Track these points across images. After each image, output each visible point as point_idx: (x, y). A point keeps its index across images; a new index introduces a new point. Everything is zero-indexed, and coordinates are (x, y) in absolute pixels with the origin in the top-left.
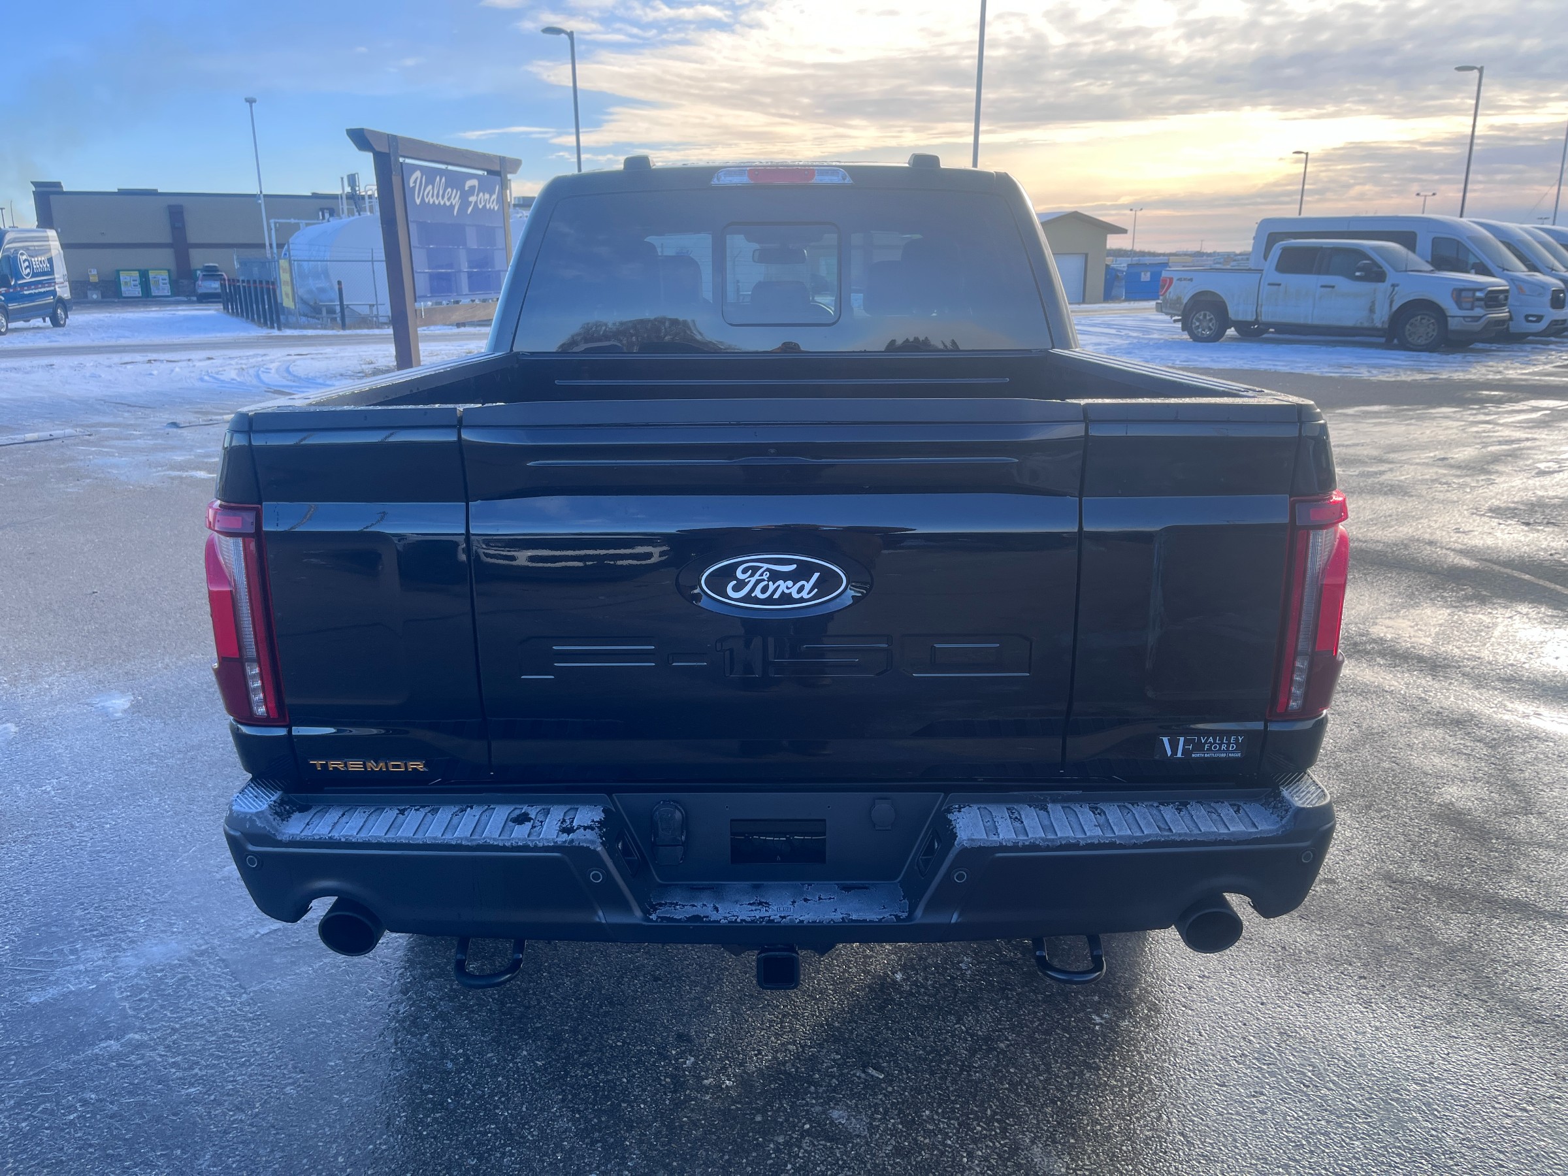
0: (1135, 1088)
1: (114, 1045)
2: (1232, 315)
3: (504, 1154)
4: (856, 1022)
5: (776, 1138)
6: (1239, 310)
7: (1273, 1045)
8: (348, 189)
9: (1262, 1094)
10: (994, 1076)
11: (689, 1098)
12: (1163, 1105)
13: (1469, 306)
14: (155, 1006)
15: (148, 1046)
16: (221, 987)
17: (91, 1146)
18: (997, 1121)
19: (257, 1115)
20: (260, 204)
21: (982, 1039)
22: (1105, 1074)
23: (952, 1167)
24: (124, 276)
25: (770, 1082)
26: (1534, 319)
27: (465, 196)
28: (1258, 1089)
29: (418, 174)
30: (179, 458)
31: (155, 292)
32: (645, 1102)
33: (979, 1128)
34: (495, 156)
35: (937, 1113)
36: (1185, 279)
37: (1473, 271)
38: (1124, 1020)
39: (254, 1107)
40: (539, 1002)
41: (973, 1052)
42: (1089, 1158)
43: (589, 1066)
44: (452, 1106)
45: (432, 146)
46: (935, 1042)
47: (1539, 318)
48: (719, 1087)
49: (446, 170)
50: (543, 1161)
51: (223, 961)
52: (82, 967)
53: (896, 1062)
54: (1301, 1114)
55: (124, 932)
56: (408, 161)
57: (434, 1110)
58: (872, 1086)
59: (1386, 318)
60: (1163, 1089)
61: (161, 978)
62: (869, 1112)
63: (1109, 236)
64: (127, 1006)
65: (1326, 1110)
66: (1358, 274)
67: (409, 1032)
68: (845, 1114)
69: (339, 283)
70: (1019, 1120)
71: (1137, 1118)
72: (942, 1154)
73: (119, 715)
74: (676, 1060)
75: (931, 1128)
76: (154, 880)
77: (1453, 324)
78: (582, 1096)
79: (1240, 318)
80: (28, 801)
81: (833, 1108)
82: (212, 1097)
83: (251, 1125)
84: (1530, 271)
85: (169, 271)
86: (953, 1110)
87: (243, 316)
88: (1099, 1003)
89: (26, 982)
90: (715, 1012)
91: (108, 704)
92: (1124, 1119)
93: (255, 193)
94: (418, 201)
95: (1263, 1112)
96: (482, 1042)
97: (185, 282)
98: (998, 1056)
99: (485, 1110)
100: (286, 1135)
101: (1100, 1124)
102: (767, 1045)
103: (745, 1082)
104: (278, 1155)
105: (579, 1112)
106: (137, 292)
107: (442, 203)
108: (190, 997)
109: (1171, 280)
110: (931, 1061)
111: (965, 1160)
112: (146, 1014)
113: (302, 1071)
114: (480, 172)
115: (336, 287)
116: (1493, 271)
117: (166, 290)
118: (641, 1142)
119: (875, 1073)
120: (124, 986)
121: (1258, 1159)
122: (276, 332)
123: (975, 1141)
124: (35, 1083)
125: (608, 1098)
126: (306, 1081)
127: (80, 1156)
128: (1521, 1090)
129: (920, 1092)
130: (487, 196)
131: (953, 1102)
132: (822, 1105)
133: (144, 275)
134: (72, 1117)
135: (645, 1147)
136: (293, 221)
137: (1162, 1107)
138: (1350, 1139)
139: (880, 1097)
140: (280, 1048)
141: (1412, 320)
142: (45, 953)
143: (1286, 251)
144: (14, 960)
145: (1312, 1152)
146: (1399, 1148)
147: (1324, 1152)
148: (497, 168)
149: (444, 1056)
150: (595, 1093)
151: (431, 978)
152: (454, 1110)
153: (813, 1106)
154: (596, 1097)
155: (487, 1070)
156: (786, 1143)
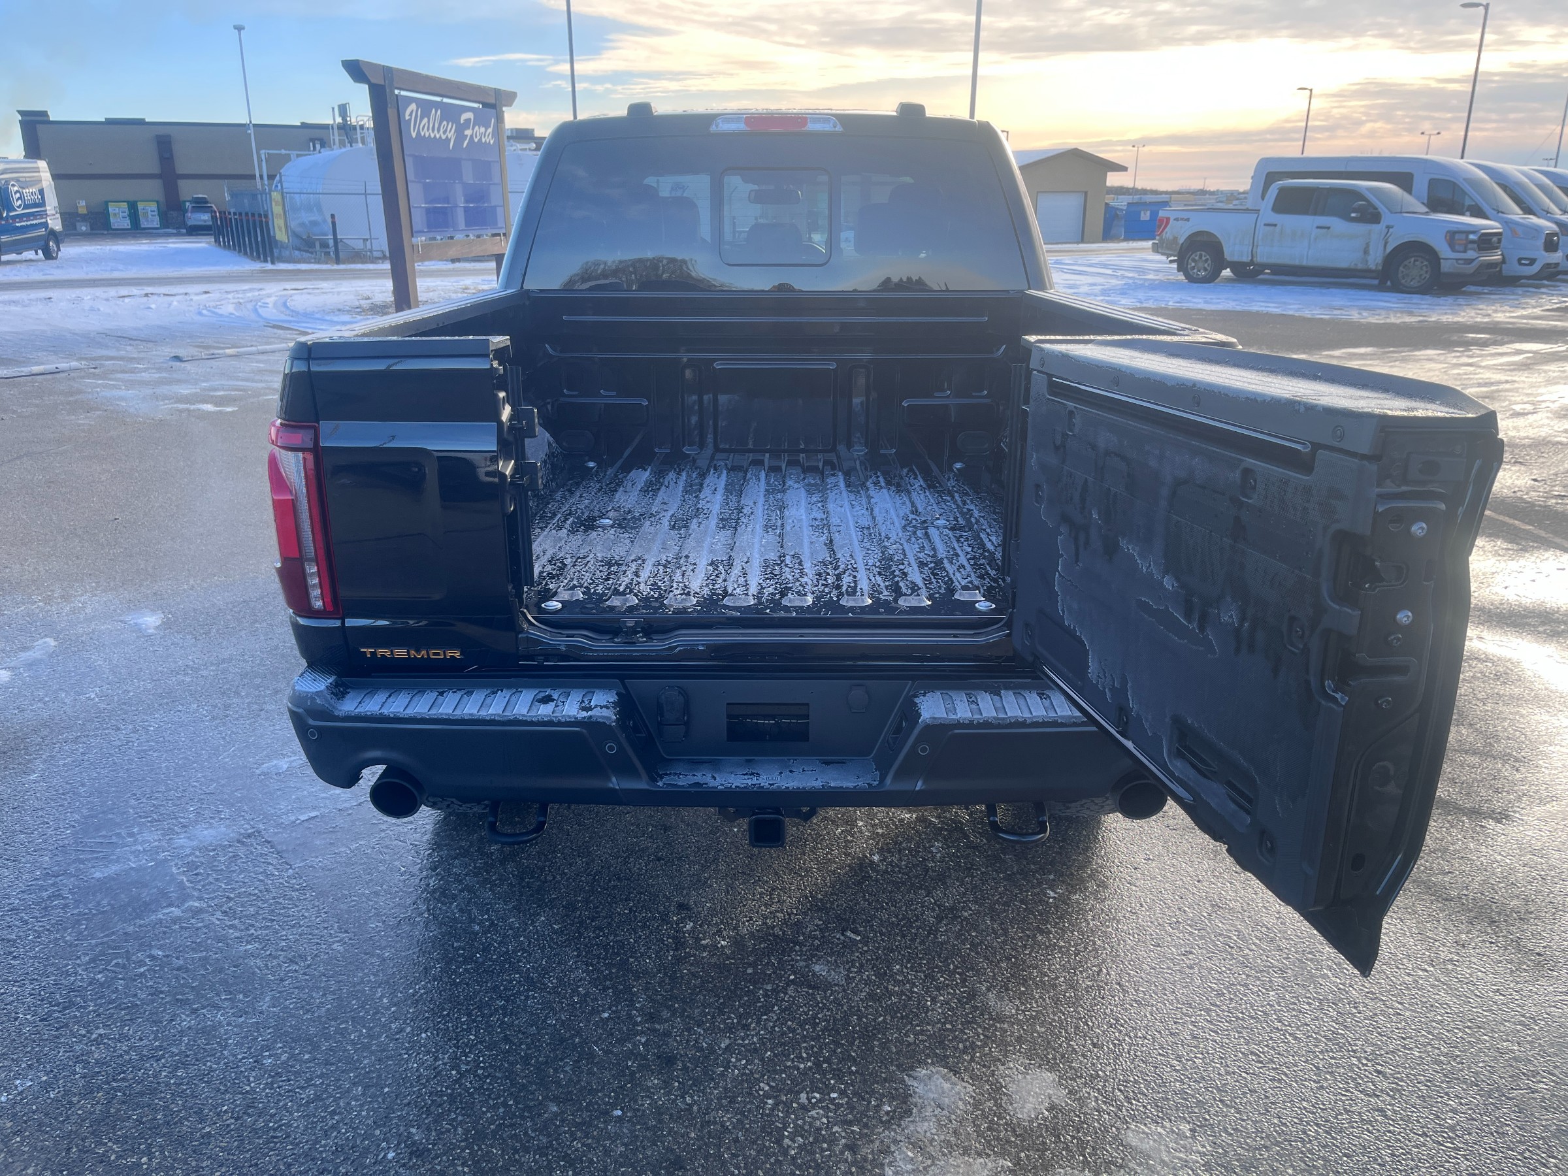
0: (1081, 948)
1: (176, 911)
2: (1228, 256)
3: (527, 997)
4: (837, 895)
5: (765, 987)
6: (1234, 251)
7: (1205, 914)
8: (339, 120)
9: (1191, 953)
10: (957, 938)
11: (689, 955)
12: (1104, 961)
13: (1462, 249)
14: (211, 879)
15: (207, 912)
16: (269, 863)
17: (162, 992)
18: (958, 973)
19: (309, 966)
20: (250, 134)
21: (948, 909)
22: (1055, 937)
23: (918, 1009)
24: (112, 208)
25: (760, 943)
26: (1527, 262)
27: (460, 129)
28: (1188, 949)
29: (413, 106)
30: (185, 390)
31: (144, 224)
32: (649, 958)
33: (942, 979)
34: (490, 89)
35: (906, 967)
36: (1182, 219)
37: (1468, 213)
38: (1075, 894)
39: (306, 960)
40: (554, 878)
41: (939, 919)
42: (1036, 1002)
43: (601, 929)
44: (481, 960)
45: (427, 78)
46: (907, 912)
47: (1532, 262)
48: (715, 946)
49: (441, 102)
50: (562, 1003)
51: (269, 842)
52: (140, 848)
53: (871, 927)
54: (1224, 969)
55: (176, 818)
56: (403, 93)
57: (465, 962)
58: (850, 945)
59: (1380, 260)
60: (1105, 949)
61: (213, 857)
62: (847, 967)
63: (1109, 174)
64: (185, 880)
65: (1247, 967)
66: (1353, 215)
67: (439, 901)
68: (826, 968)
69: (333, 216)
70: (978, 973)
71: (1080, 972)
72: (910, 998)
73: (151, 631)
74: (677, 925)
75: (901, 979)
76: (199, 775)
77: (1446, 267)
78: (594, 952)
79: (1236, 259)
80: (74, 706)
81: (815, 963)
82: (268, 953)
83: (305, 974)
84: (1525, 214)
85: (157, 202)
86: (920, 964)
87: (235, 249)
88: (1054, 880)
89: (89, 860)
90: (711, 886)
91: (140, 621)
92: (1069, 973)
93: (244, 122)
94: (414, 135)
95: (1191, 967)
96: (504, 910)
97: (174, 214)
98: (961, 923)
99: (510, 963)
100: (337, 982)
101: (1048, 976)
102: (757, 912)
103: (738, 943)
104: (330, 997)
105: (592, 965)
106: (126, 224)
107: (438, 136)
108: (241, 872)
109: (1168, 219)
110: (903, 926)
111: (929, 1003)
112: (203, 886)
113: (346, 932)
114: (475, 105)
115: (329, 220)
116: (1488, 213)
117: (156, 223)
118: (646, 989)
119: (852, 936)
120: (180, 863)
121: (1184, 1004)
122: (269, 266)
123: (938, 989)
124: (107, 943)
125: (618, 954)
126: (350, 939)
127: (153, 1002)
128: (1424, 954)
129: (892, 951)
130: (483, 130)
131: (921, 959)
132: (805, 960)
133: (133, 206)
134: (142, 970)
135: (650, 993)
136: (283, 152)
137: (1103, 962)
138: (1267, 990)
139: (857, 954)
140: (325, 913)
141: (1406, 263)
142: (104, 837)
143: (1282, 190)
144: (76, 842)
145: (1231, 999)
146: (1310, 998)
147: (1242, 999)
148: (492, 101)
149: (472, 920)
150: (606, 951)
151: (456, 858)
152: (483, 963)
153: (797, 961)
154: (606, 954)
155: (510, 932)
156: (773, 990)
